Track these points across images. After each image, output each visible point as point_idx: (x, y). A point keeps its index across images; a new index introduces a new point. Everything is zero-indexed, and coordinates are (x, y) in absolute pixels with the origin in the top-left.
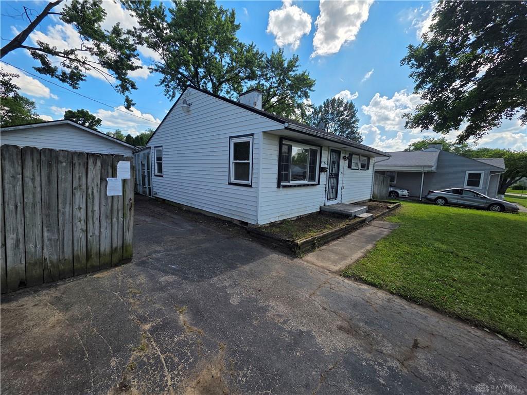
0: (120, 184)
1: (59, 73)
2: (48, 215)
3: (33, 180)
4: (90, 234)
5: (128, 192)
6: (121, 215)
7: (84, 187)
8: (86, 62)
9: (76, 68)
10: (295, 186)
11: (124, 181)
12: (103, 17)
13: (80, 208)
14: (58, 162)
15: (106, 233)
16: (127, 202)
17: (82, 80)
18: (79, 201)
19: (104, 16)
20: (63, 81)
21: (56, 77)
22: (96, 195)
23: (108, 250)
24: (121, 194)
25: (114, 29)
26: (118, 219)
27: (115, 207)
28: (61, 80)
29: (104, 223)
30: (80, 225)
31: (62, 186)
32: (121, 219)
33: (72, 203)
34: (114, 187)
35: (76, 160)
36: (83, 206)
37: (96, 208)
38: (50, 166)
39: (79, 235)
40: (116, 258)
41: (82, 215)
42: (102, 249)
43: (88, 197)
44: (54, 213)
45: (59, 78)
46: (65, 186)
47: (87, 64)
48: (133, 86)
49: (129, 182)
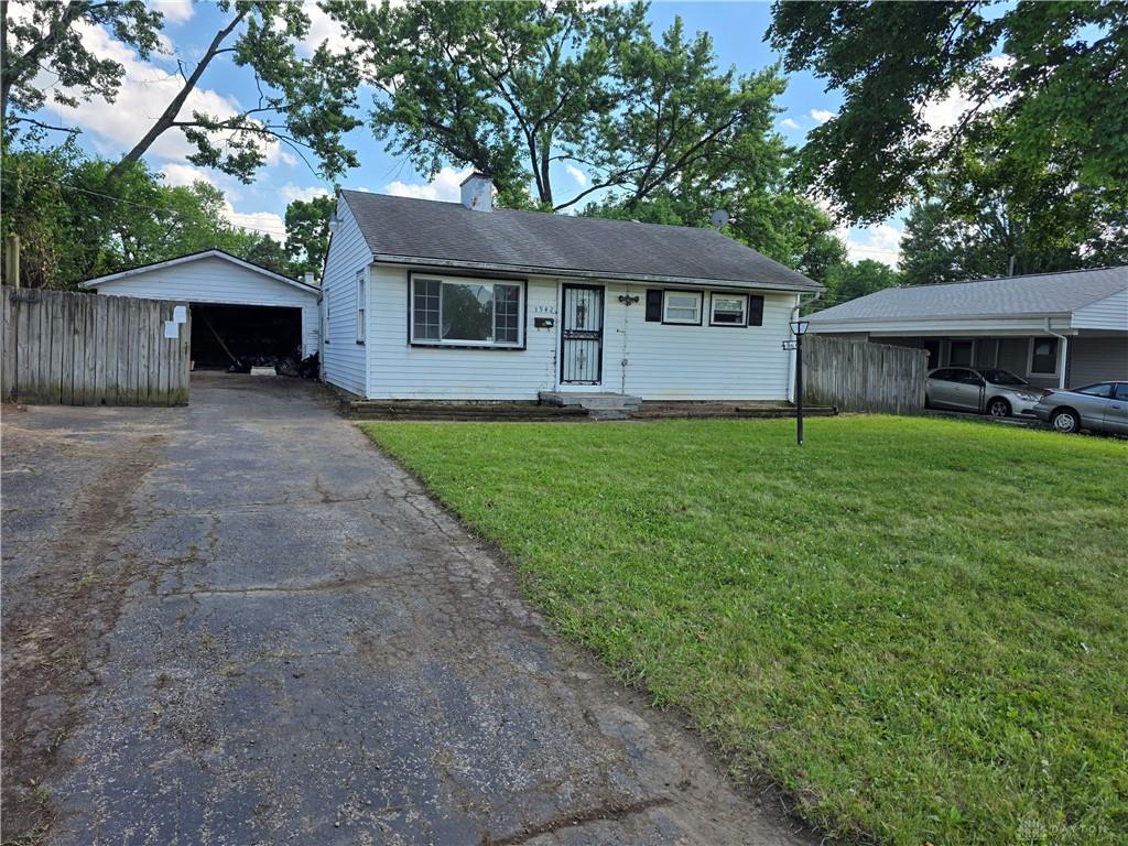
0: (177, 326)
1: (223, 159)
2: (122, 350)
3: (114, 321)
4: (151, 371)
5: (184, 335)
6: (177, 357)
7: (147, 328)
8: (269, 129)
9: (251, 145)
10: (448, 347)
11: (181, 325)
12: (304, 30)
13: (143, 346)
14: (130, 307)
15: (164, 372)
16: (183, 345)
17: (259, 164)
18: (144, 340)
19: (306, 27)
20: (229, 172)
21: (219, 167)
22: (157, 336)
23: (166, 389)
24: (177, 337)
25: (318, 54)
26: (174, 360)
27: (172, 350)
28: (225, 171)
29: (162, 362)
30: (144, 362)
31: (132, 326)
32: (177, 361)
33: (138, 342)
34: (171, 330)
35: (142, 305)
36: (146, 345)
37: (157, 348)
38: (124, 310)
39: (143, 370)
40: (172, 399)
41: (145, 352)
42: (161, 388)
43: (150, 338)
44: (126, 348)
45: (223, 168)
46: (134, 327)
47: (269, 132)
48: (352, 162)
49: (184, 326)
